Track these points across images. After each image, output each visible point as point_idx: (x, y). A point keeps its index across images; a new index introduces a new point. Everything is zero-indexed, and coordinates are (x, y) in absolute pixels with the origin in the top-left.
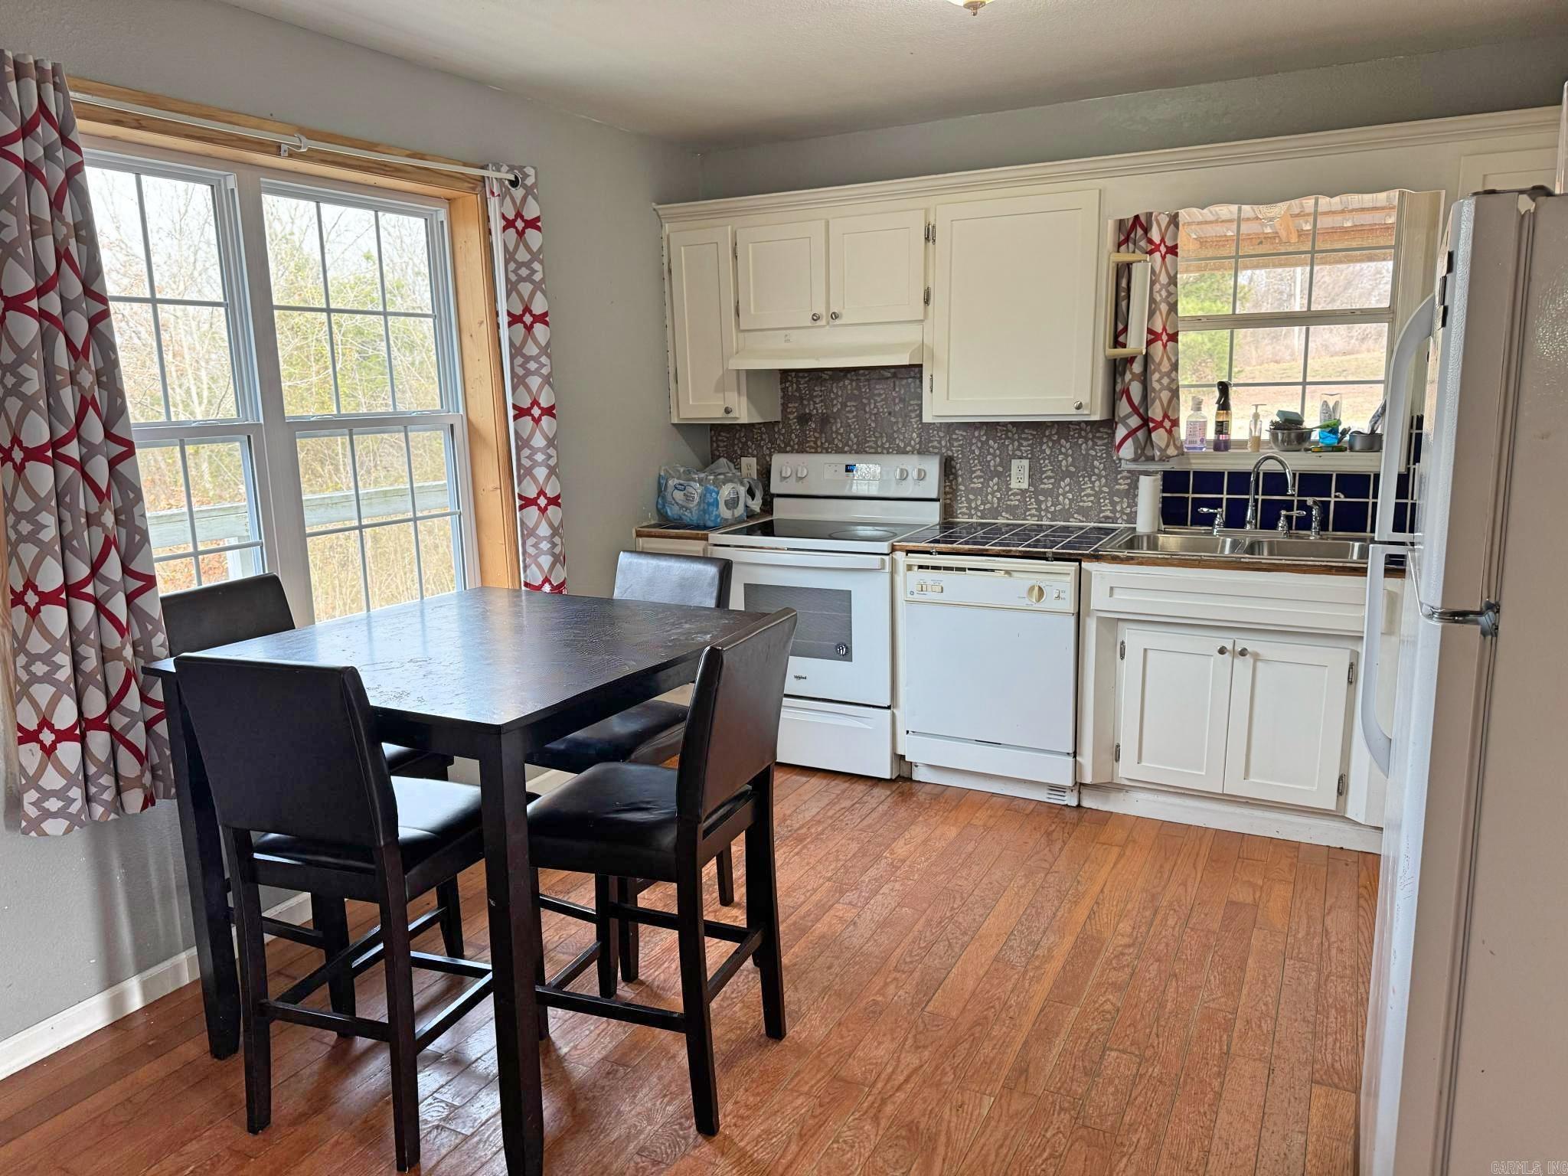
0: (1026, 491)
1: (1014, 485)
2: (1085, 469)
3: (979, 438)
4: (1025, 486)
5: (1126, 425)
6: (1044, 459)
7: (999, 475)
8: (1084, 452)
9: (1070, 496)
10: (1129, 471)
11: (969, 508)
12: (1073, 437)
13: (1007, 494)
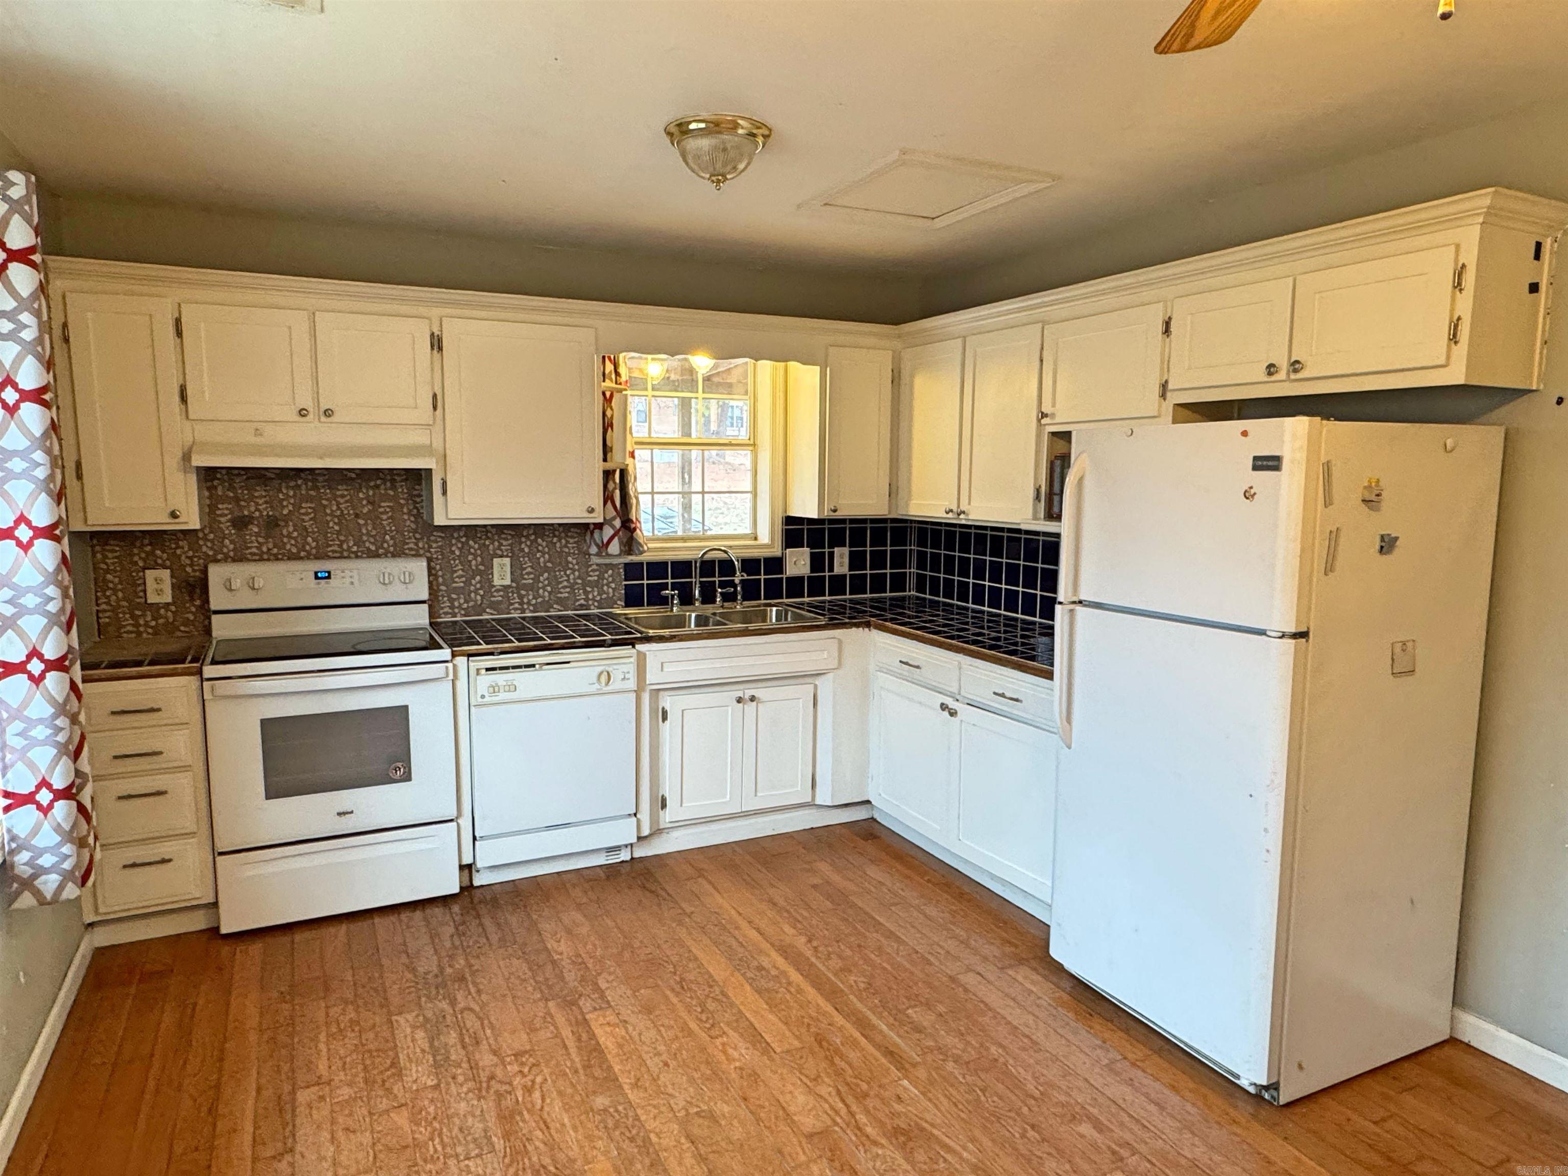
0: (509, 586)
1: (497, 582)
2: (560, 564)
3: (458, 539)
4: (507, 582)
5: (613, 527)
6: (524, 557)
7: (480, 573)
8: (559, 550)
9: (549, 589)
10: (597, 565)
11: (452, 607)
12: (548, 536)
13: (490, 591)
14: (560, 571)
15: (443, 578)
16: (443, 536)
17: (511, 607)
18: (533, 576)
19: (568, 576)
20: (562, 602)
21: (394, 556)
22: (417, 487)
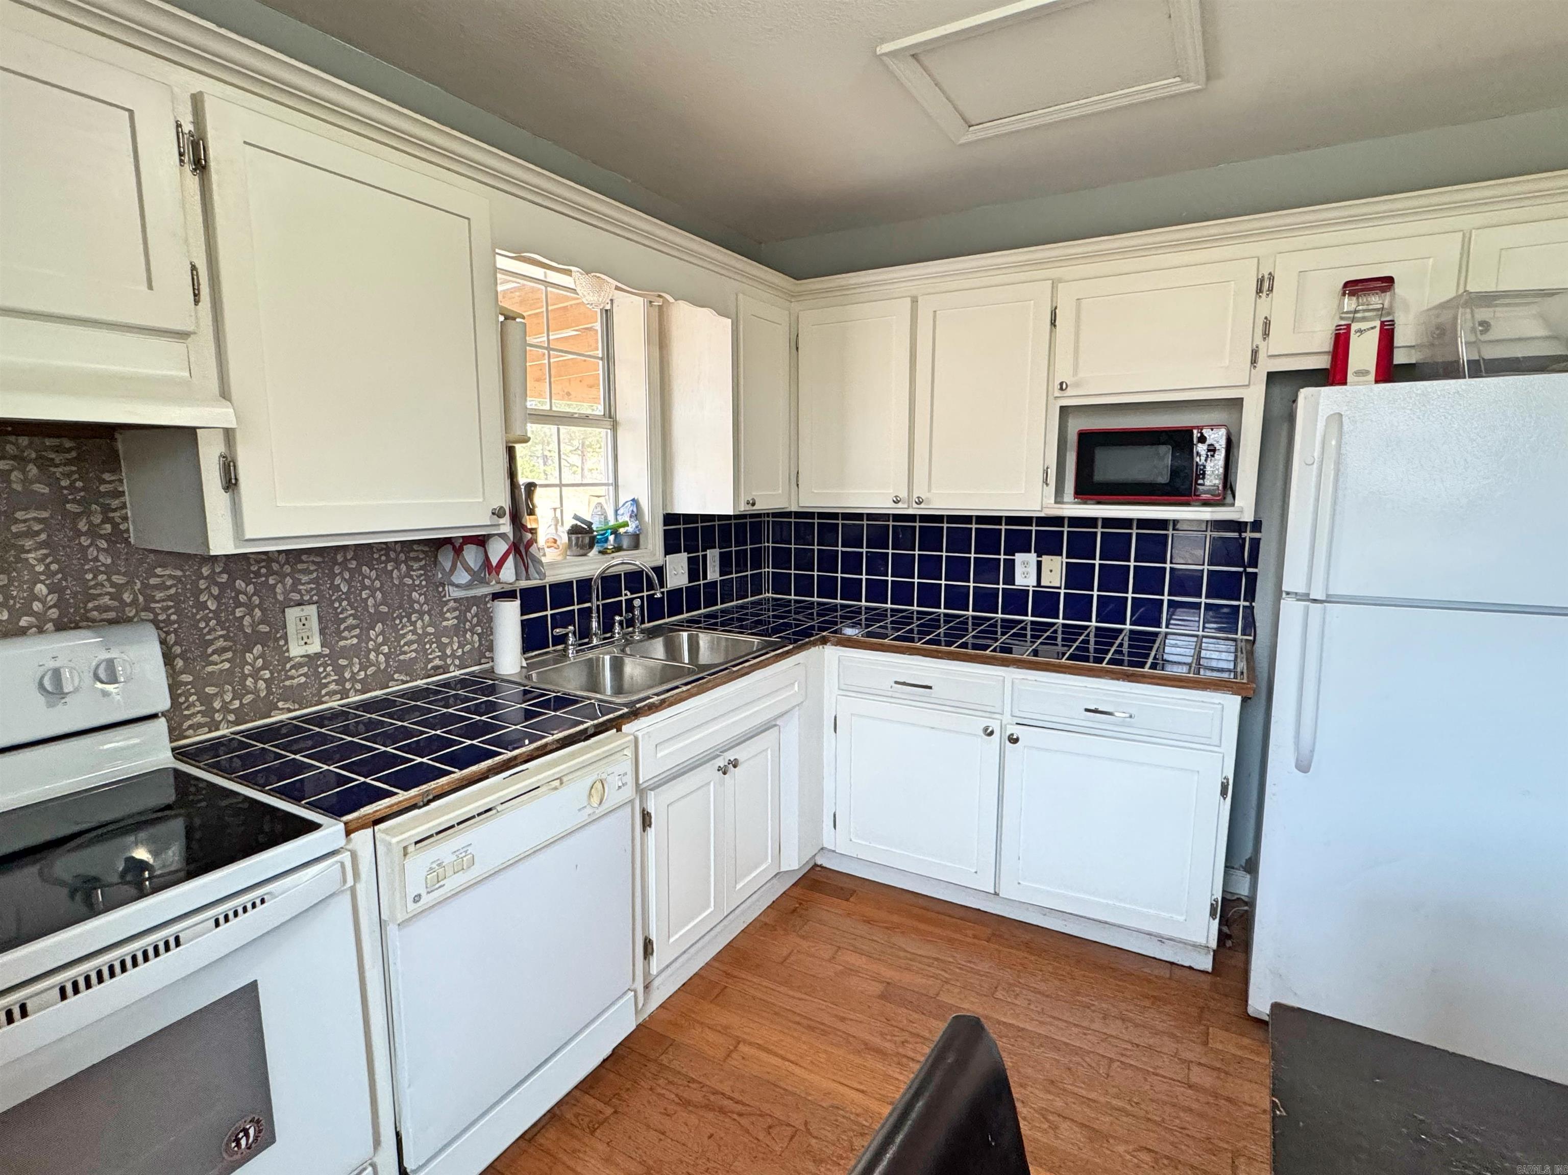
0: (318, 655)
1: (296, 650)
2: (401, 607)
4: (315, 647)
6: (340, 600)
7: (263, 640)
8: (396, 582)
9: (385, 649)
10: (455, 600)
11: (209, 712)
13: (284, 669)
14: (401, 617)
15: (185, 660)
16: (179, 573)
17: (323, 692)
18: (357, 631)
19: (414, 624)
20: (408, 669)
22: (107, 476)
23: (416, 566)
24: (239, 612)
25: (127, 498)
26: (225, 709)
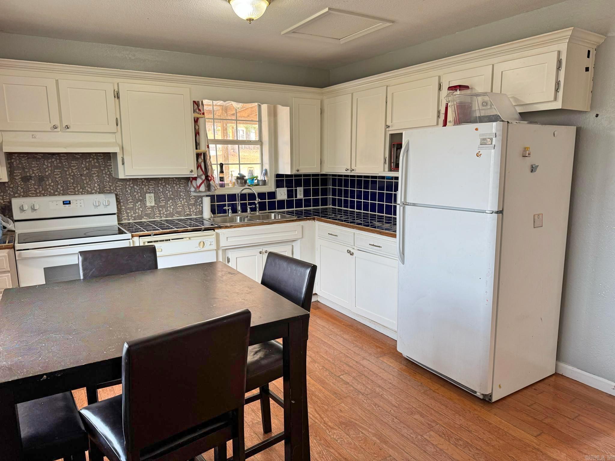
0: (154, 206)
1: (148, 204)
2: (177, 196)
3: (129, 185)
4: (153, 204)
6: (160, 193)
7: (140, 200)
8: (176, 190)
9: (172, 207)
10: (194, 196)
11: (128, 216)
12: (171, 184)
13: (145, 209)
14: (177, 199)
15: (123, 203)
16: (122, 183)
17: (155, 216)
18: (165, 201)
19: (181, 201)
20: (179, 213)
21: (99, 193)
22: (109, 162)
23: (182, 185)
24: (135, 194)
25: (112, 166)
26: (131, 216)
